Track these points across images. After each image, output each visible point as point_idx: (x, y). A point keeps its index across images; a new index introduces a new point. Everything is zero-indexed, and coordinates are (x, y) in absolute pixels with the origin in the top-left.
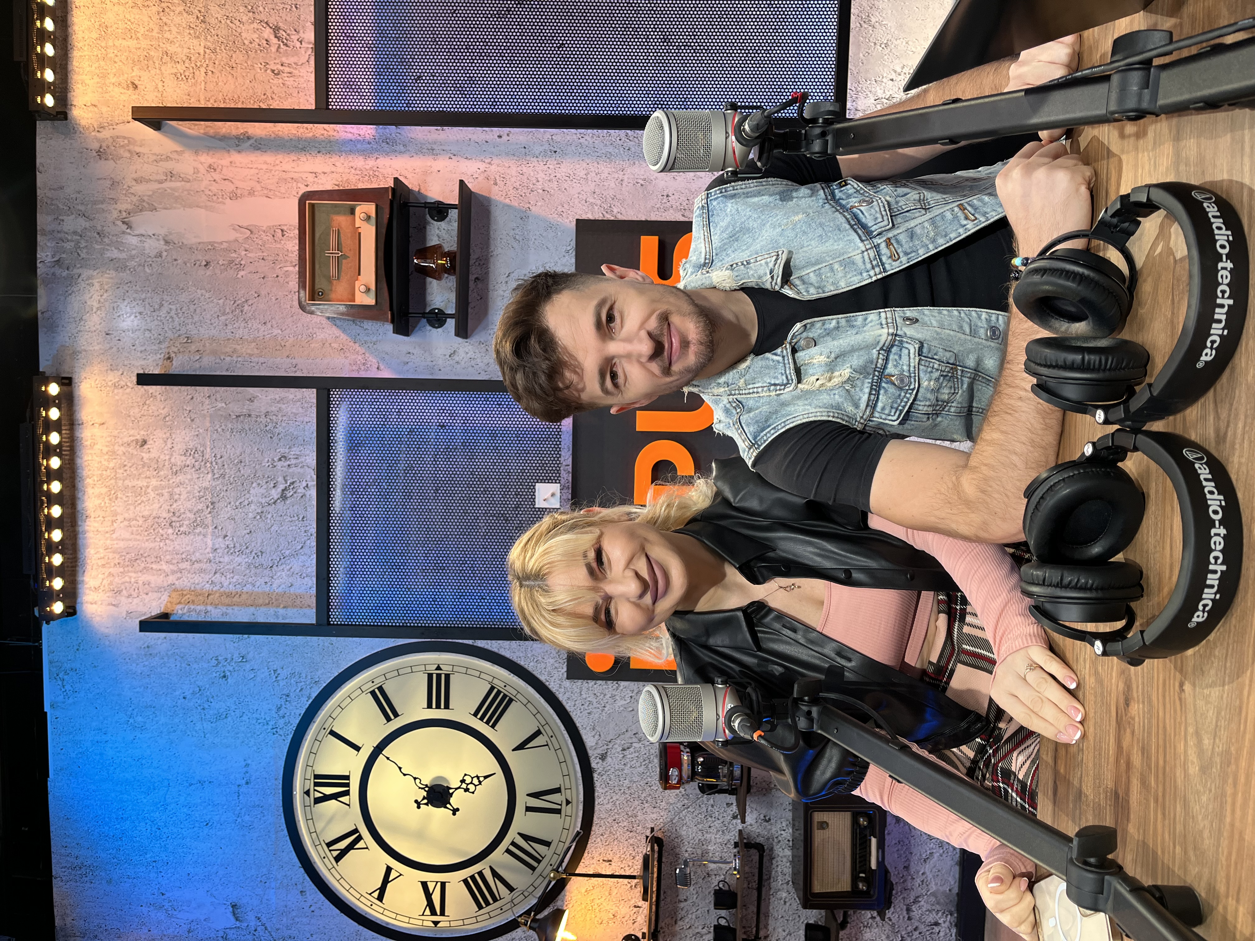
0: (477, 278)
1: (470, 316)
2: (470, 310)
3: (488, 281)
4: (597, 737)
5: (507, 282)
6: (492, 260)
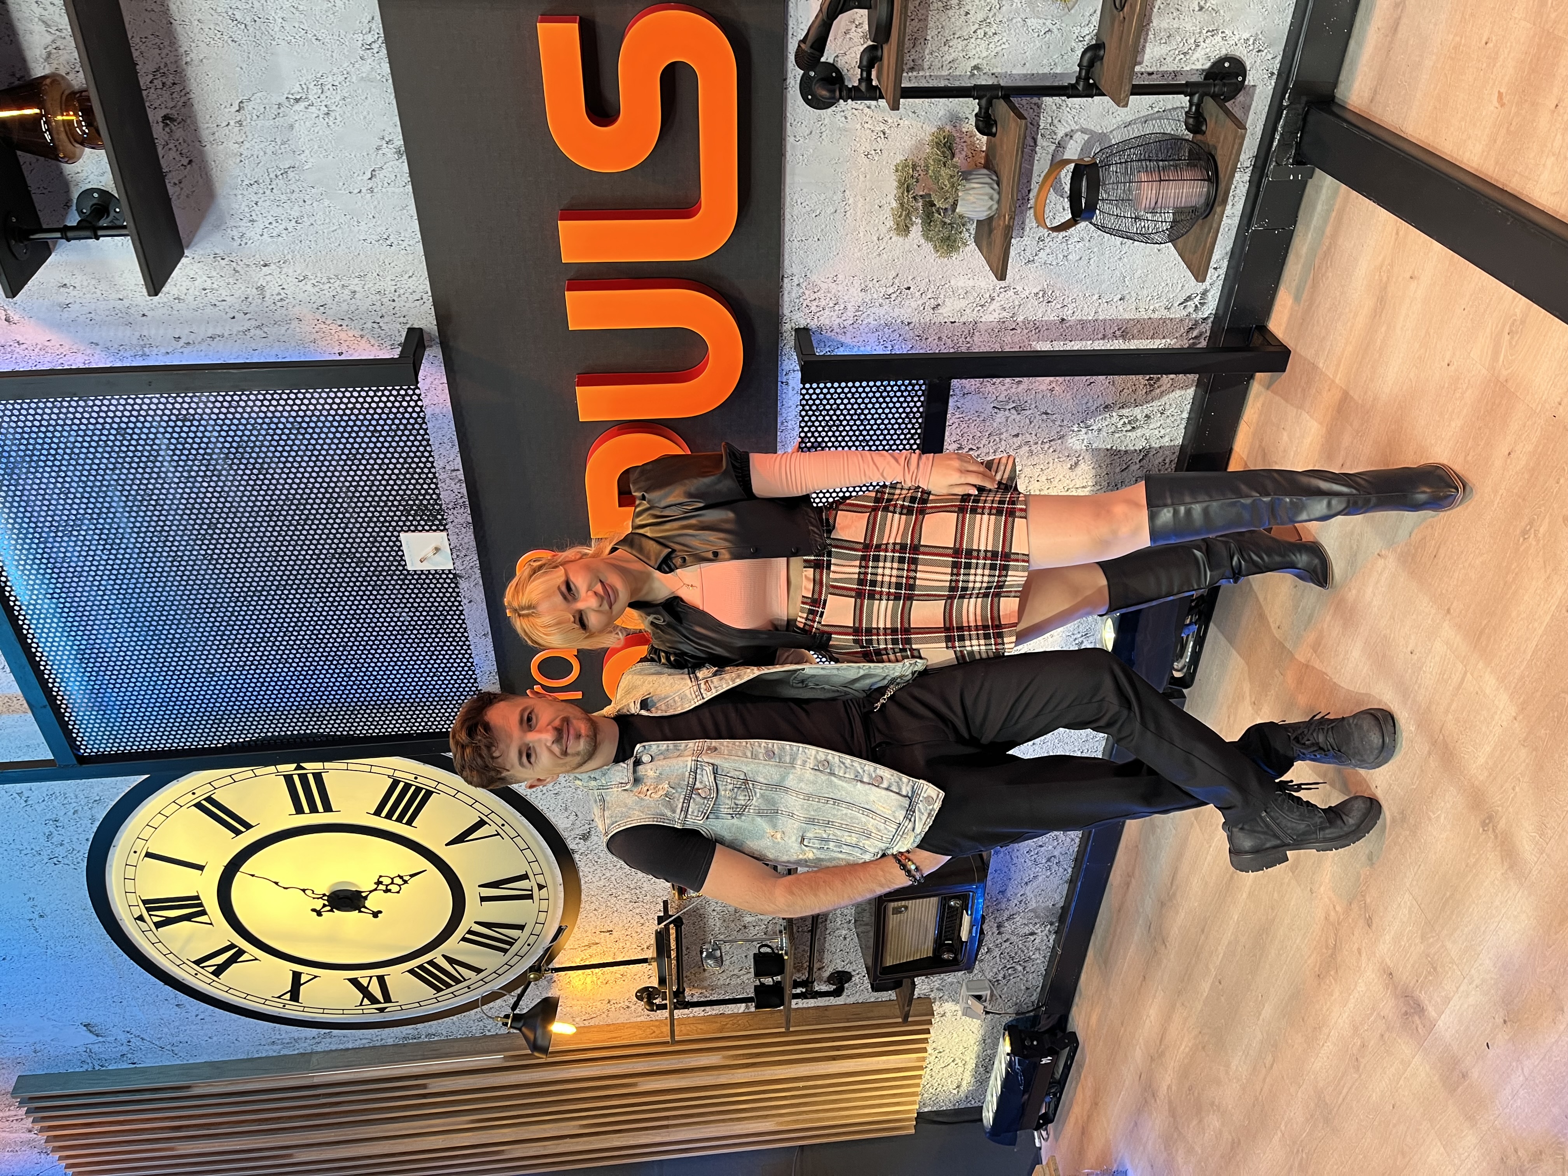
0: (166, 117)
1: (175, 204)
2: (171, 189)
3: (195, 123)
4: (572, 817)
5: (240, 123)
6: (190, 72)
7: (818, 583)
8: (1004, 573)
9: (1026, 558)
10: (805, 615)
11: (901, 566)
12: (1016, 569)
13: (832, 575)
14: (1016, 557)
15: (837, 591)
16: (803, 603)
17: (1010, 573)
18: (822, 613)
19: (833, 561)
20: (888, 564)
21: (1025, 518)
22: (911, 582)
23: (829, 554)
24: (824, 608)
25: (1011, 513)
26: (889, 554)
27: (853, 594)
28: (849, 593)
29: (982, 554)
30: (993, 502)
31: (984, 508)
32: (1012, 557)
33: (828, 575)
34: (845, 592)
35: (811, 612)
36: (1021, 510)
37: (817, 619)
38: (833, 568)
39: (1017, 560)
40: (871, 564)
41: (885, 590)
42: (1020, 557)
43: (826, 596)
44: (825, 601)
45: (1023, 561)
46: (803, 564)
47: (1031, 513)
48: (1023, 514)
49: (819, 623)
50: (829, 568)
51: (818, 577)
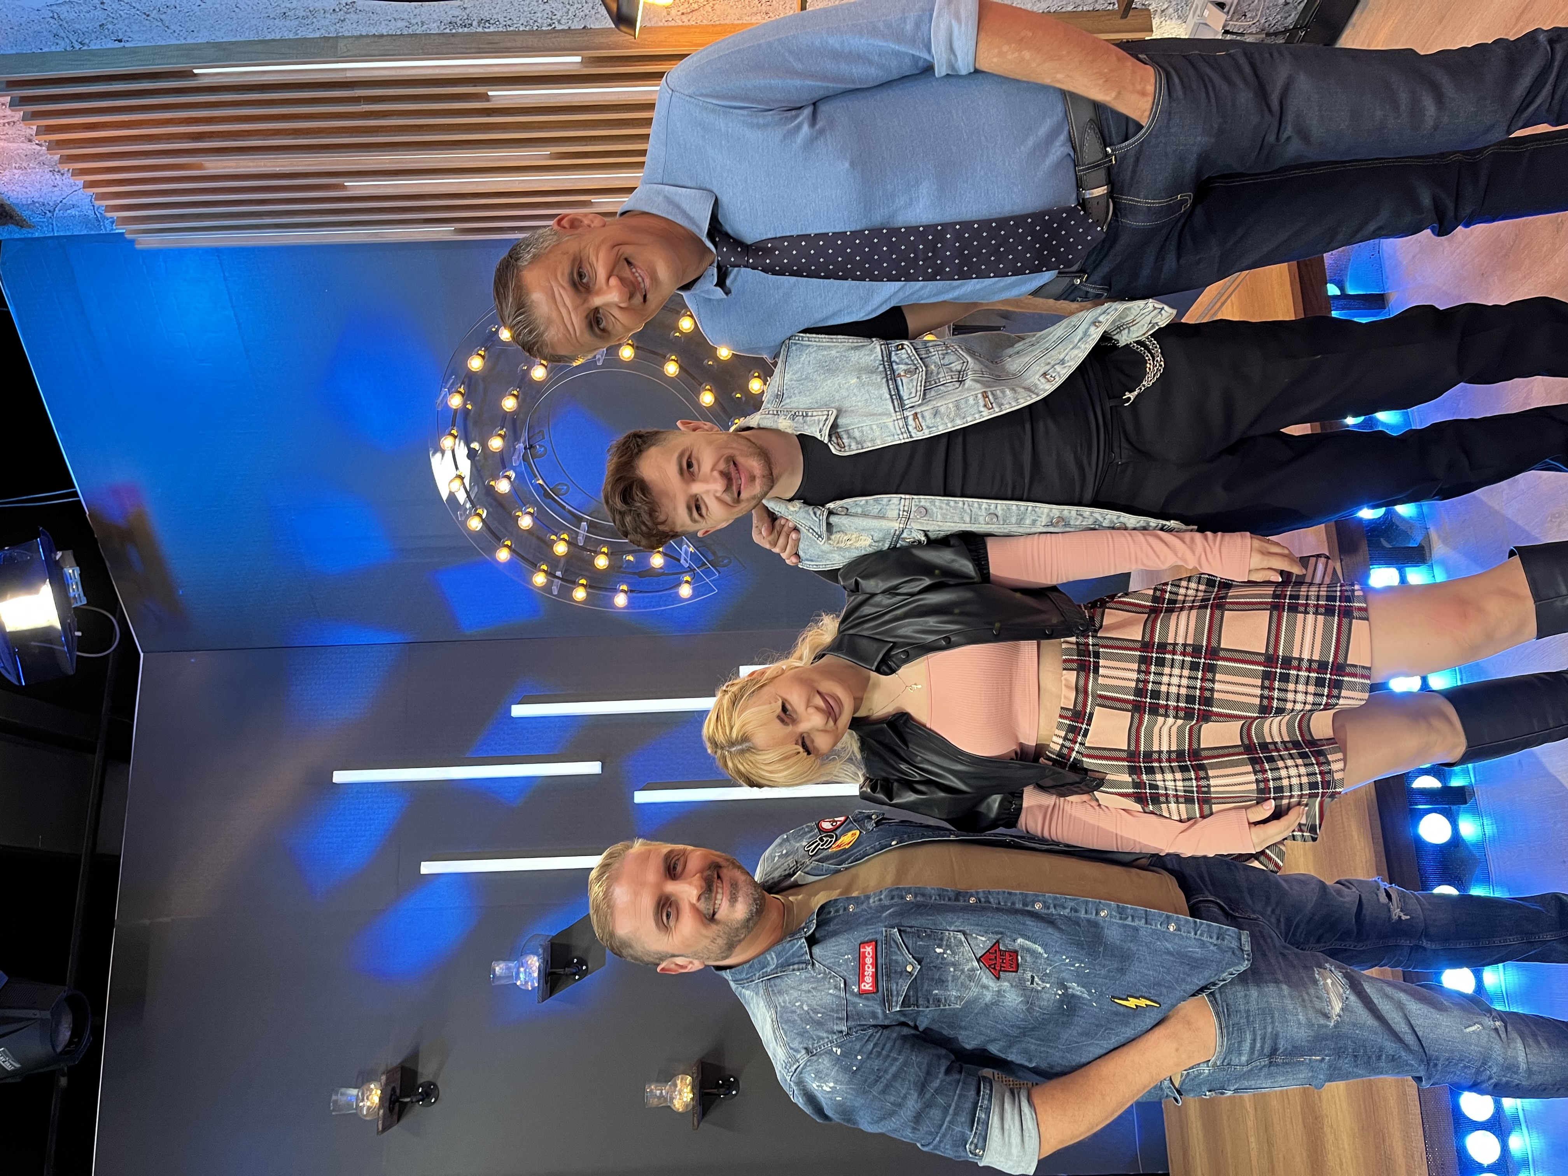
7: (1081, 691)
8: (1335, 692)
9: (1366, 672)
10: (1063, 734)
11: (1193, 674)
12: (1352, 687)
13: (1101, 680)
14: (1353, 670)
15: (1108, 703)
16: (1061, 716)
17: (1344, 693)
18: (1087, 731)
19: (1102, 662)
20: (1177, 671)
21: (1367, 619)
22: (1207, 694)
23: (1097, 655)
24: (1089, 724)
25: (1347, 614)
26: (1178, 657)
27: (1130, 707)
28: (1124, 706)
29: (1305, 664)
30: (1318, 598)
31: (1307, 605)
32: (1348, 670)
33: (1096, 680)
34: (1118, 705)
35: (1072, 729)
36: (1360, 609)
37: (1079, 739)
38: (1102, 671)
39: (1354, 675)
40: (1153, 668)
41: (1172, 703)
42: (1359, 671)
43: (1093, 708)
44: (1091, 715)
45: (1363, 677)
46: (1063, 666)
47: (1372, 614)
48: (1363, 614)
49: (1082, 744)
50: (1096, 671)
51: (1082, 682)
